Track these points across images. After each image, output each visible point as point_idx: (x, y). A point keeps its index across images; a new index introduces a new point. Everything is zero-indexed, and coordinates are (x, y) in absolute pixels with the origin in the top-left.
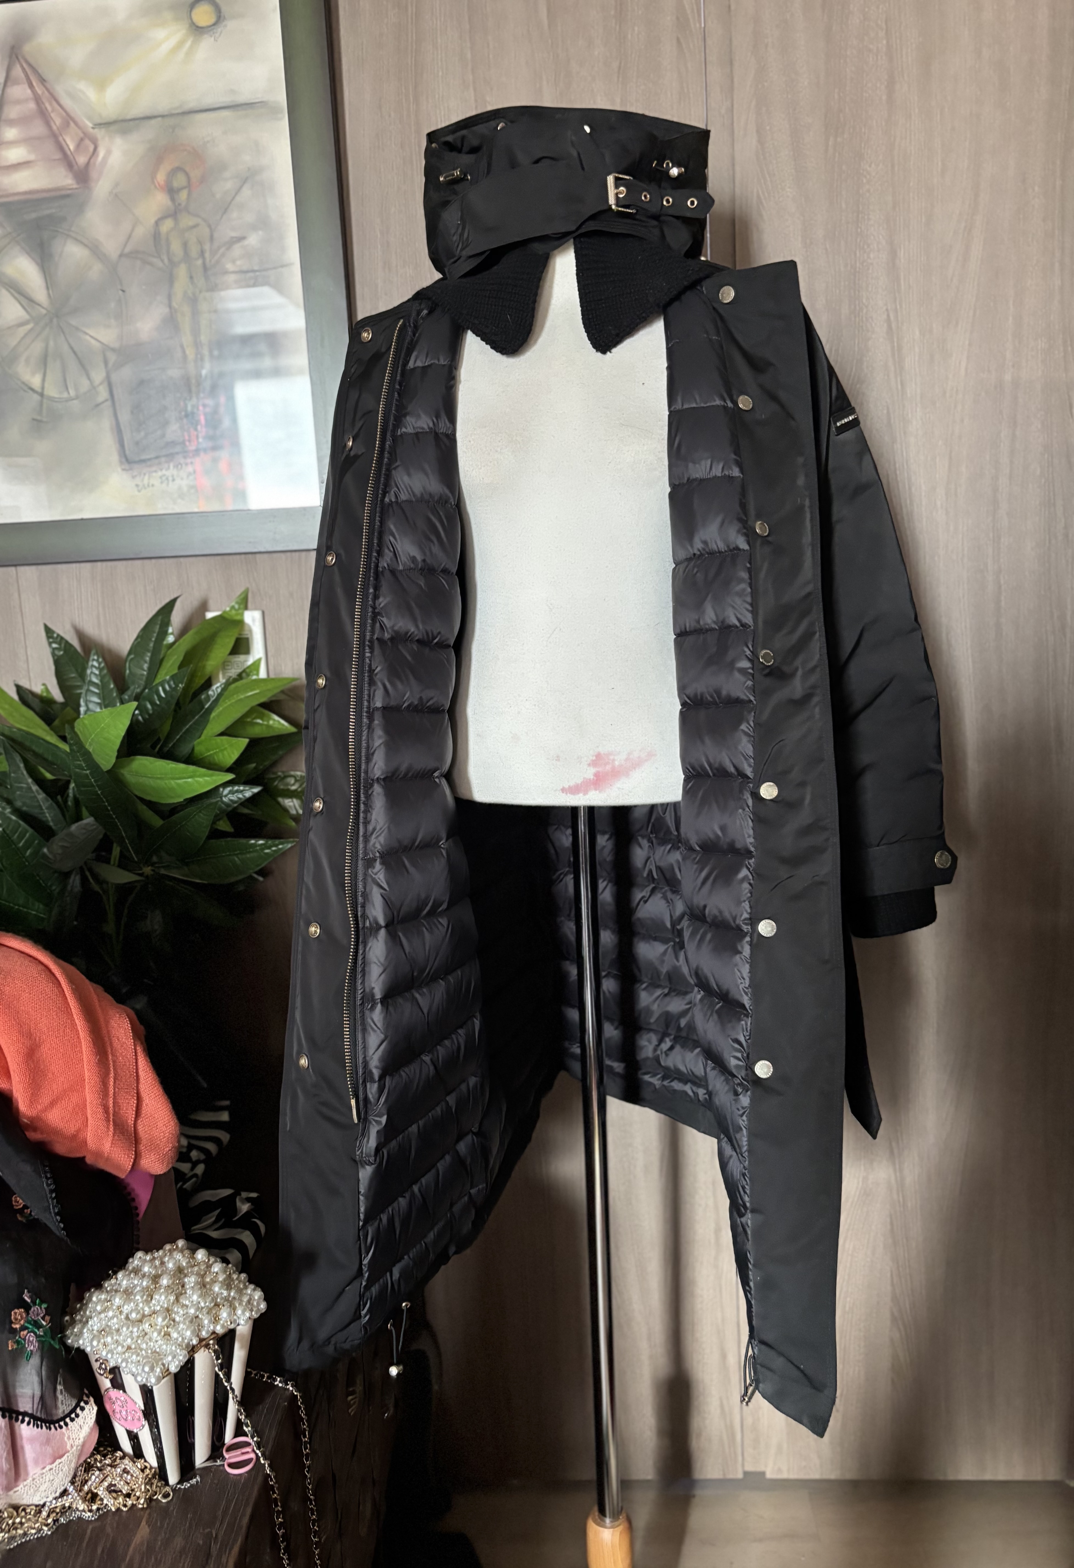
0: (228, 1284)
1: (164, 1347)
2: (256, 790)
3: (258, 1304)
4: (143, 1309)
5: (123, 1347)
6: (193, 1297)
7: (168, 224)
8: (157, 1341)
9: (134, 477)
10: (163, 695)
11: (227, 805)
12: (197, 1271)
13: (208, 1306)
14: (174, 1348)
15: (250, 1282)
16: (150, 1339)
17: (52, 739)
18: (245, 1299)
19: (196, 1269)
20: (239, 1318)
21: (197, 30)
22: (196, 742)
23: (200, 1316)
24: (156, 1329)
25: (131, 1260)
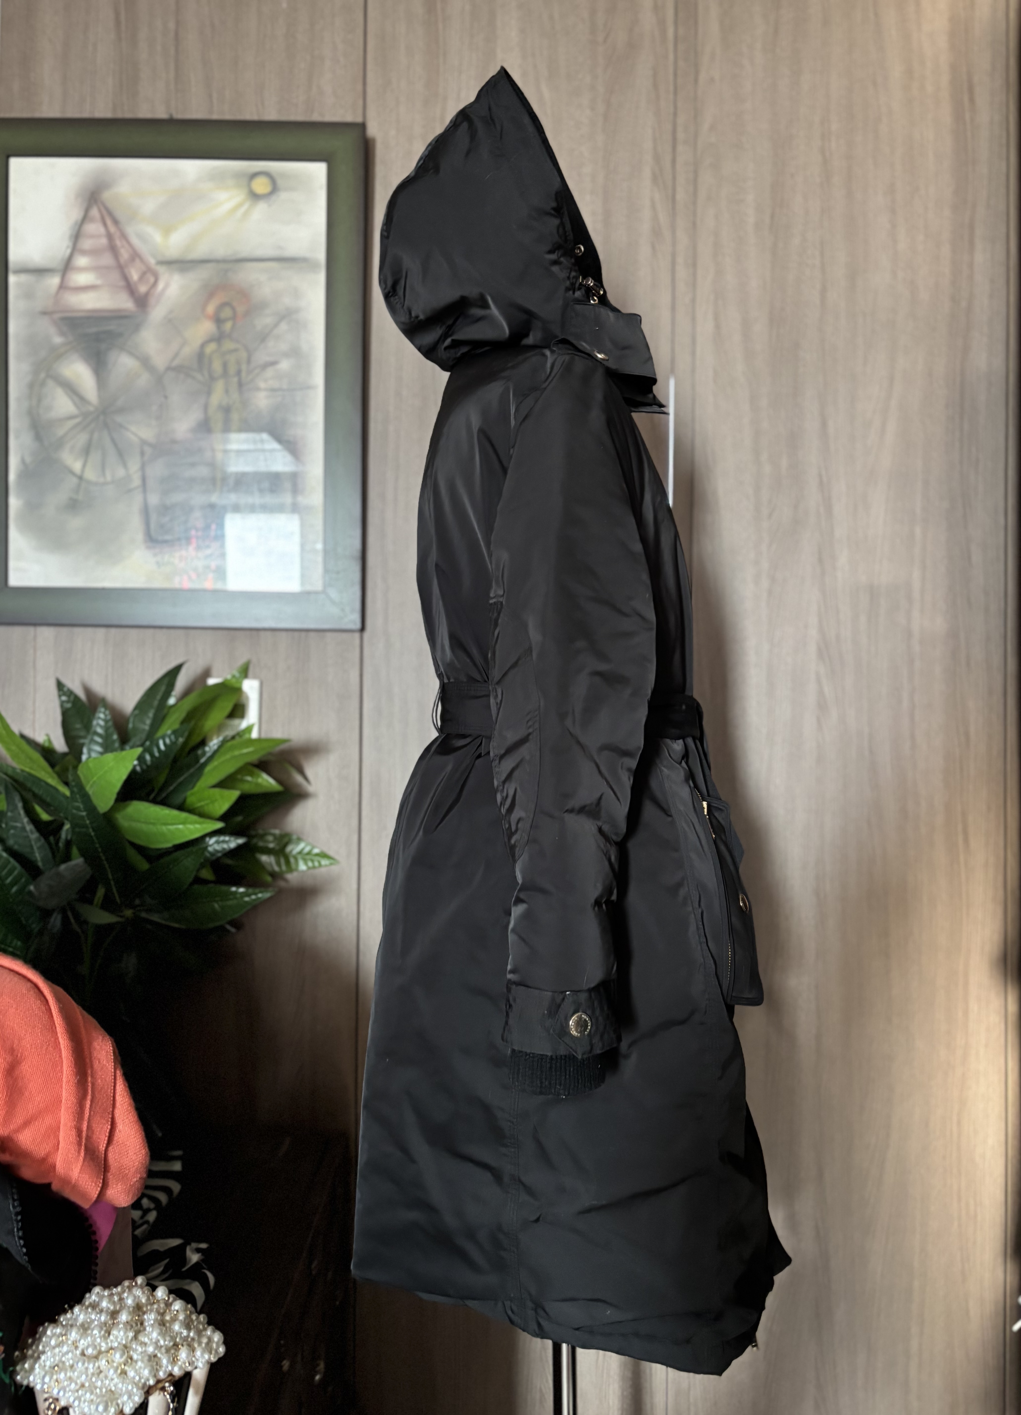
0: (188, 1325)
1: (120, 1385)
2: (241, 841)
3: (218, 1347)
4: (100, 1344)
5: (76, 1384)
6: (152, 1334)
7: (211, 347)
8: (112, 1379)
9: (155, 555)
10: (162, 747)
11: (212, 854)
12: (157, 1309)
13: (166, 1345)
14: (130, 1387)
15: (209, 1323)
16: (106, 1377)
17: (53, 781)
18: (205, 1340)
19: (155, 1306)
20: (197, 1360)
21: (255, 197)
22: (189, 793)
23: (159, 1355)
24: (112, 1367)
25: (87, 1295)
